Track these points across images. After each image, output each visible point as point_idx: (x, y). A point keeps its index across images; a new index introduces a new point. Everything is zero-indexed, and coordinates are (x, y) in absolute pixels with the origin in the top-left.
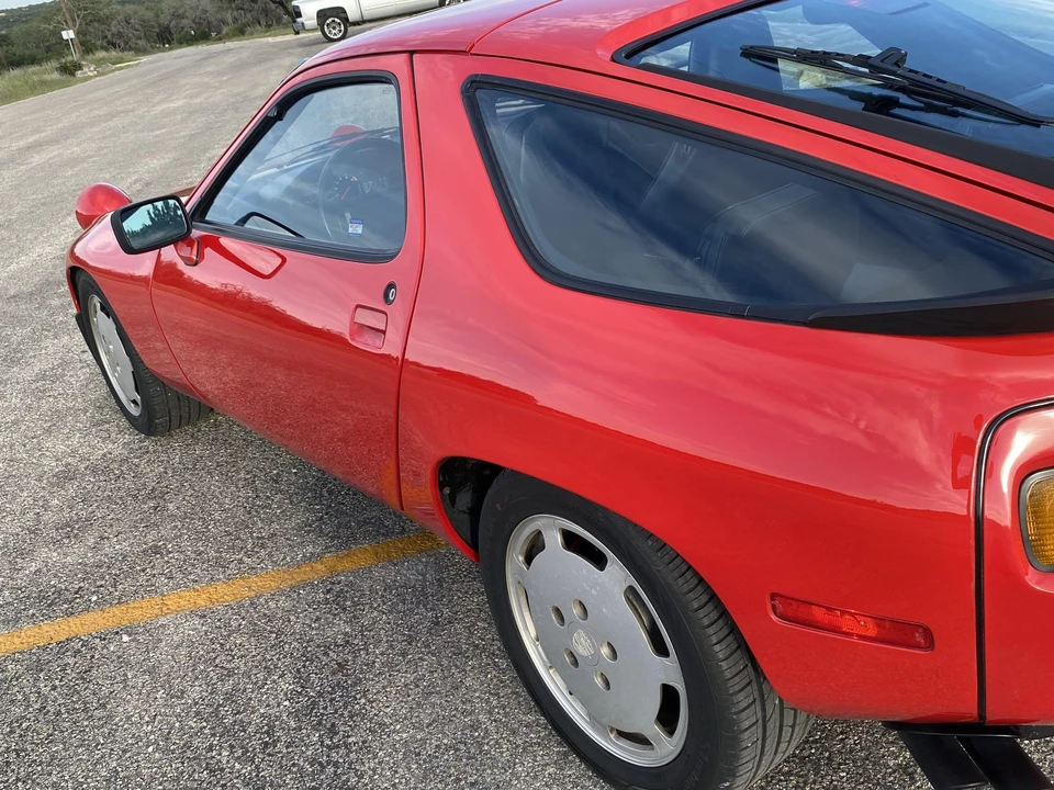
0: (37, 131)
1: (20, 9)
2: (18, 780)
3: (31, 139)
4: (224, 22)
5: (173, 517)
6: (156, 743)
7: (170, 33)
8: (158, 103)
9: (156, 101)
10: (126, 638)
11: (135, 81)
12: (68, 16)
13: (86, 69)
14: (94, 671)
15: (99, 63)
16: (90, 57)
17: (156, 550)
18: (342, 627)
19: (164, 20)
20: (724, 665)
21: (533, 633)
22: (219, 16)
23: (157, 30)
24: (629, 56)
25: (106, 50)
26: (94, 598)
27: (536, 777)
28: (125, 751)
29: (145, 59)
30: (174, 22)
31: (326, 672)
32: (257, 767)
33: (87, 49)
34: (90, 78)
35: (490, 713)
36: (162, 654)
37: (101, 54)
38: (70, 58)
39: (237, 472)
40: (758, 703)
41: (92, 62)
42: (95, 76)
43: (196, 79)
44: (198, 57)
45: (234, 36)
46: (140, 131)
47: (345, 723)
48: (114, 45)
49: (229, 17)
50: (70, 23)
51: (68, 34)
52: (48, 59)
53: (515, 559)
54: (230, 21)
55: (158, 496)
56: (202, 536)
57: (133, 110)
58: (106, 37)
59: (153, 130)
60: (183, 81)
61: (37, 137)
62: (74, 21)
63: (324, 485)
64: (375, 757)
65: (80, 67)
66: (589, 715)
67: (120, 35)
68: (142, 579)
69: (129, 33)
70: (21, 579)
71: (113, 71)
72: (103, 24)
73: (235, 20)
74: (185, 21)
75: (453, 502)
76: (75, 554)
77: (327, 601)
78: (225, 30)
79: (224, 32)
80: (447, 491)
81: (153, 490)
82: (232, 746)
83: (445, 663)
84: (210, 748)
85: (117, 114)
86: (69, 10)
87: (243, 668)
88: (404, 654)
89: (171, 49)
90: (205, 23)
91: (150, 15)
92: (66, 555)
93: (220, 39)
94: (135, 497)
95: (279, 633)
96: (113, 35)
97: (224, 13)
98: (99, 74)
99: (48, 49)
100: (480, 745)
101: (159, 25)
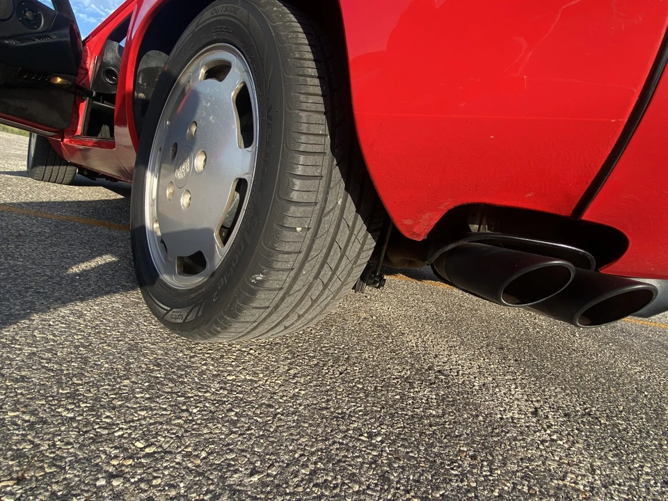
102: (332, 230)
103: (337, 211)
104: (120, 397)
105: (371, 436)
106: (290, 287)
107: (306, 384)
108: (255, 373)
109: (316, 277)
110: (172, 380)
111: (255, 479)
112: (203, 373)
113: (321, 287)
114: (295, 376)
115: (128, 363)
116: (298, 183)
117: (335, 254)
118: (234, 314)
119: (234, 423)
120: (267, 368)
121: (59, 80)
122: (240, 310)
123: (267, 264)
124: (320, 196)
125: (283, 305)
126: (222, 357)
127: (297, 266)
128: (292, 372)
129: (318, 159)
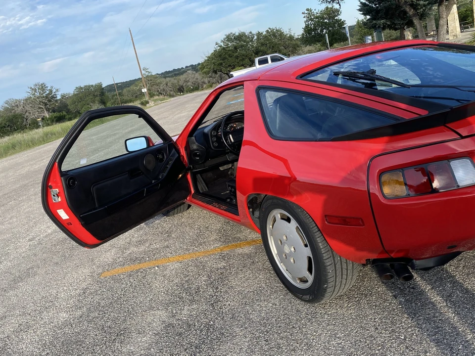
0: (131, 126)
1: (126, 82)
2: (124, 301)
3: (130, 129)
4: (204, 83)
5: (174, 238)
6: (164, 292)
7: (183, 89)
8: (177, 114)
9: (176, 113)
10: (157, 268)
11: (169, 107)
12: (144, 83)
13: (150, 103)
14: (147, 276)
15: (155, 101)
16: (152, 99)
17: (167, 247)
18: (223, 264)
19: (181, 83)
20: (320, 244)
21: (276, 252)
22: (202, 80)
23: (178, 87)
24: (301, 78)
25: (158, 95)
26: (148, 259)
27: (276, 299)
28: (155, 294)
29: (172, 99)
30: (185, 84)
31: (217, 275)
32: (193, 297)
33: (151, 95)
34: (152, 106)
35: (266, 284)
36: (167, 272)
37: (156, 97)
38: (145, 99)
39: (195, 226)
40: (332, 257)
41: (153, 100)
42: (154, 106)
43: (192, 105)
44: (193, 97)
45: (208, 88)
46: (170, 124)
47: (221, 287)
48: (161, 94)
49: (206, 80)
50: (145, 86)
51: (144, 90)
52: (136, 100)
53: (269, 226)
54: (207, 82)
55: (169, 233)
56: (183, 243)
57: (167, 117)
58: (158, 91)
59: (174, 124)
60: (187, 106)
61: (132, 128)
62: (147, 85)
63: (223, 229)
64: (229, 294)
65: (147, 102)
66: (292, 277)
67: (164, 90)
68: (162, 254)
69: (167, 89)
70: (125, 255)
71: (161, 104)
72: (158, 86)
73: (209, 82)
74: (189, 83)
75: (253, 214)
76: (142, 248)
77: (220, 258)
78: (205, 86)
79: (204, 87)
80: (251, 210)
81: (168, 231)
82: (186, 293)
83: (254, 272)
84: (180, 293)
85: (162, 118)
86: (145, 82)
87: (192, 275)
88: (241, 270)
89: (183, 95)
90: (197, 84)
91: (176, 81)
92: (139, 249)
93: (203, 90)
94: (162, 233)
95: (204, 266)
96: (161, 90)
97: (204, 79)
98: (155, 105)
99: (136, 97)
100: (261, 291)
101: (179, 85)
102: (340, 267)
103: (339, 261)
104: (304, 325)
105: (375, 319)
106: (335, 284)
107: (354, 308)
108: (337, 309)
109: (342, 278)
110: (313, 318)
111: (343, 335)
112: (321, 313)
113: (345, 280)
114: (350, 307)
115: (300, 316)
116: (324, 255)
117: (345, 272)
118: (323, 296)
119: (335, 325)
120: (340, 306)
121: (180, 176)
122: (324, 294)
123: (326, 282)
124: (333, 261)
125: (336, 289)
126: (325, 306)
127: (334, 280)
128: (349, 305)
129: (328, 253)
